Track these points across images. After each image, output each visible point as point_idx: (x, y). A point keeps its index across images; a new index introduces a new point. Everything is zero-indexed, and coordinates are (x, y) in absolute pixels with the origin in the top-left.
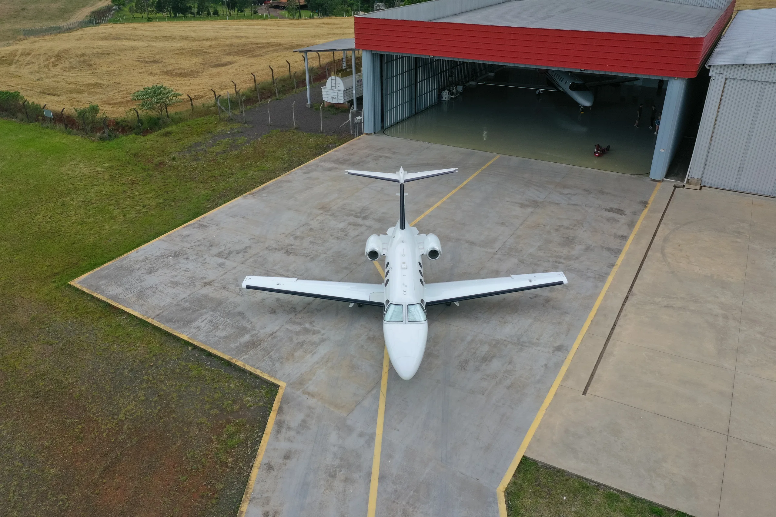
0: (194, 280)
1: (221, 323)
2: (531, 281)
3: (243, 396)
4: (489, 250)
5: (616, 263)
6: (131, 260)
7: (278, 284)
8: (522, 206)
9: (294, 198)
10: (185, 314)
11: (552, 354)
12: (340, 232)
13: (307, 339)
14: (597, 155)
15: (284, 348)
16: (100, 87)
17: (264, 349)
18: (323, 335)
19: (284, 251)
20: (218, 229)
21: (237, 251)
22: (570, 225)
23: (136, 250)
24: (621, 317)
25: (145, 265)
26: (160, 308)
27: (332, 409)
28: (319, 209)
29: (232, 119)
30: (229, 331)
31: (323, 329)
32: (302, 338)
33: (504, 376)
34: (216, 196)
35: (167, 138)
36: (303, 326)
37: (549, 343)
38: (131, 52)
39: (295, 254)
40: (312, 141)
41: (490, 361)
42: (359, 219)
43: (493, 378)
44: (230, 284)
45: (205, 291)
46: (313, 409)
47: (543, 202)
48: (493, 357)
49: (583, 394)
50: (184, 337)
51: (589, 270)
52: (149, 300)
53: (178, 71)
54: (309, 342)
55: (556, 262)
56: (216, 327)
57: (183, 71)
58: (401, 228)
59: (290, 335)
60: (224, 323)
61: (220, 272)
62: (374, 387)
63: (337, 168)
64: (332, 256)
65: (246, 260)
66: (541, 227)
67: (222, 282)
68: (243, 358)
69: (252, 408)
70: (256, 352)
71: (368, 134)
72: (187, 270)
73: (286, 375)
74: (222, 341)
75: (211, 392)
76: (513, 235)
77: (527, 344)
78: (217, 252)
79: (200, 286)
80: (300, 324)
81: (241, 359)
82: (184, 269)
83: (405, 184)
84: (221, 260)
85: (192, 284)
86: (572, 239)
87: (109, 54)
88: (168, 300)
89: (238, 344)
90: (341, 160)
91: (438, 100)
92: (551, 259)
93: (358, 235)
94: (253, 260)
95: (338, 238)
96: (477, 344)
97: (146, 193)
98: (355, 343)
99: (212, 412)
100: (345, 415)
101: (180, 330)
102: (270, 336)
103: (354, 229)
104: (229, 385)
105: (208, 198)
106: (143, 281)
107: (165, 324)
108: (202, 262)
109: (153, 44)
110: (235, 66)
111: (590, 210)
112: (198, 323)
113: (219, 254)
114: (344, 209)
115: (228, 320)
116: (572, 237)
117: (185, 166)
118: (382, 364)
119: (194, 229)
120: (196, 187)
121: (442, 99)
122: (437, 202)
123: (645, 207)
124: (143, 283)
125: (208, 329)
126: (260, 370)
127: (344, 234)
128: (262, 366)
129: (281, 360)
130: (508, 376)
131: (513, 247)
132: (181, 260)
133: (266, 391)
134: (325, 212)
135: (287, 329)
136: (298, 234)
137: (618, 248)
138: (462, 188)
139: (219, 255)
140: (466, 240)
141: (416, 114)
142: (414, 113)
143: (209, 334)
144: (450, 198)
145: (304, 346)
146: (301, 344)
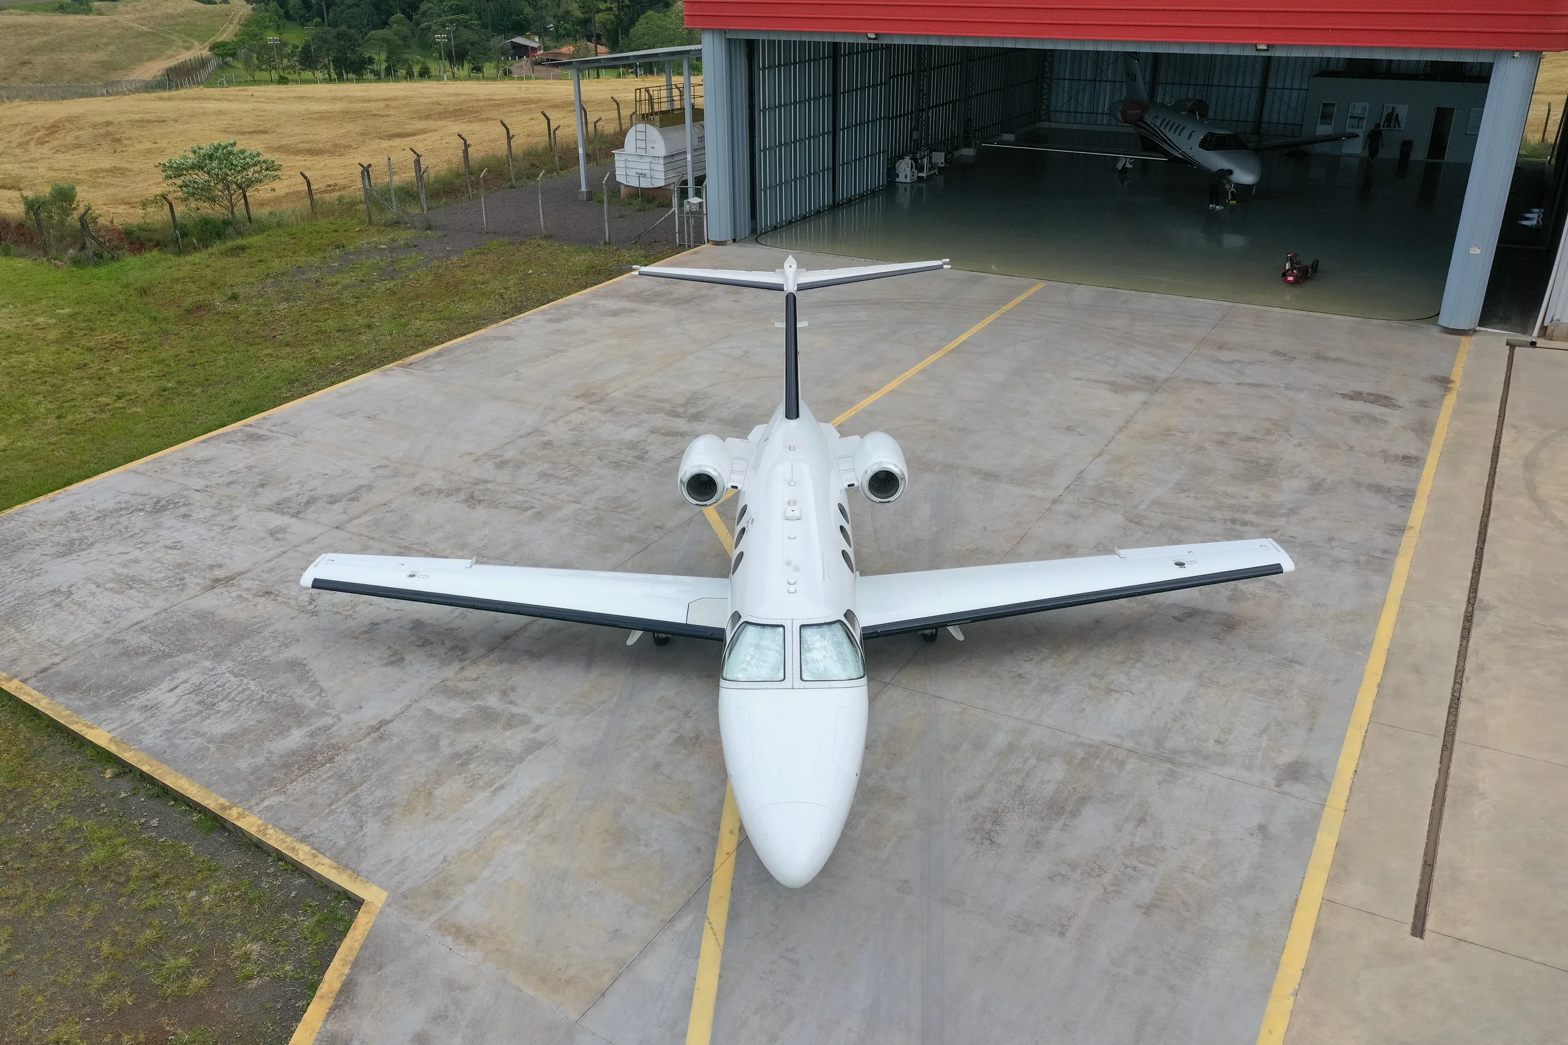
0: (185, 572)
1: (229, 694)
2: (1181, 564)
3: (233, 937)
4: (1038, 493)
5: (1410, 524)
6: (28, 519)
7: (412, 576)
8: (1116, 387)
9: (513, 374)
10: (125, 668)
11: (1276, 788)
12: (624, 451)
13: (484, 742)
14: (1291, 278)
15: (407, 771)
16: (119, 175)
17: (340, 776)
18: (537, 729)
19: (462, 496)
20: (294, 444)
21: (331, 496)
22: (1255, 431)
23: (50, 495)
24: (1467, 674)
25: (61, 532)
26: (57, 651)
27: (530, 992)
28: (576, 397)
29: (398, 223)
30: (248, 717)
31: (541, 710)
32: (468, 739)
33: (1127, 867)
34: (314, 372)
35: (234, 260)
36: (479, 702)
37: (1260, 754)
38: (215, 117)
39: (493, 504)
40: (581, 259)
41: (1074, 814)
42: (679, 420)
43: (1090, 875)
44: (289, 581)
45: (209, 601)
46: (464, 988)
47: (1169, 379)
48: (1084, 800)
49: (1414, 934)
50: (100, 736)
51: (1334, 543)
52: (34, 627)
53: (304, 145)
54: (489, 751)
55: (1233, 521)
56: (208, 707)
57: (314, 145)
58: (787, 417)
59: (434, 731)
60: (237, 695)
61: (269, 550)
62: (687, 904)
63: (633, 311)
64: (596, 508)
65: (350, 520)
66: (1174, 435)
67: (266, 576)
68: (266, 803)
69: (254, 983)
70: (313, 785)
71: (717, 243)
72: (176, 546)
73: (394, 863)
74: (212, 748)
75: (130, 924)
76: (1100, 454)
77: (1190, 759)
78: (275, 500)
79: (198, 588)
80: (469, 695)
81: (256, 809)
82: (169, 543)
83: (800, 296)
84: (276, 520)
85: (178, 582)
86: (1267, 465)
87: (164, 121)
88: (91, 628)
89: (261, 760)
90: (646, 293)
91: (888, 181)
92: (1217, 515)
93: (673, 458)
94: (372, 518)
95: (617, 465)
96: (1028, 759)
97: (139, 368)
98: (636, 754)
99: (110, 1000)
100: (574, 1016)
101: (93, 716)
102: (369, 734)
103: (665, 443)
104: (199, 898)
105: (293, 377)
106: (38, 575)
107: (52, 696)
108: (223, 526)
109: (267, 107)
110: (435, 136)
111: (1301, 396)
112: (158, 693)
113: (278, 504)
114: (642, 397)
115: (252, 684)
116: (1266, 459)
117: (258, 313)
118: (717, 825)
119: (230, 445)
120: (271, 355)
121: (897, 180)
122: (890, 382)
123: (1447, 390)
124: (36, 580)
125: (183, 711)
126: (312, 845)
127: (636, 454)
128: (320, 832)
129: (387, 812)
130: (1140, 866)
131: (1105, 485)
132: (169, 520)
133: (316, 918)
134: (591, 403)
135: (429, 712)
136: (509, 454)
137: (1402, 485)
138: (953, 350)
139: (278, 507)
140: (973, 468)
141: (835, 206)
142: (831, 202)
143: (182, 726)
144: (922, 371)
145: (472, 766)
146: (463, 760)
